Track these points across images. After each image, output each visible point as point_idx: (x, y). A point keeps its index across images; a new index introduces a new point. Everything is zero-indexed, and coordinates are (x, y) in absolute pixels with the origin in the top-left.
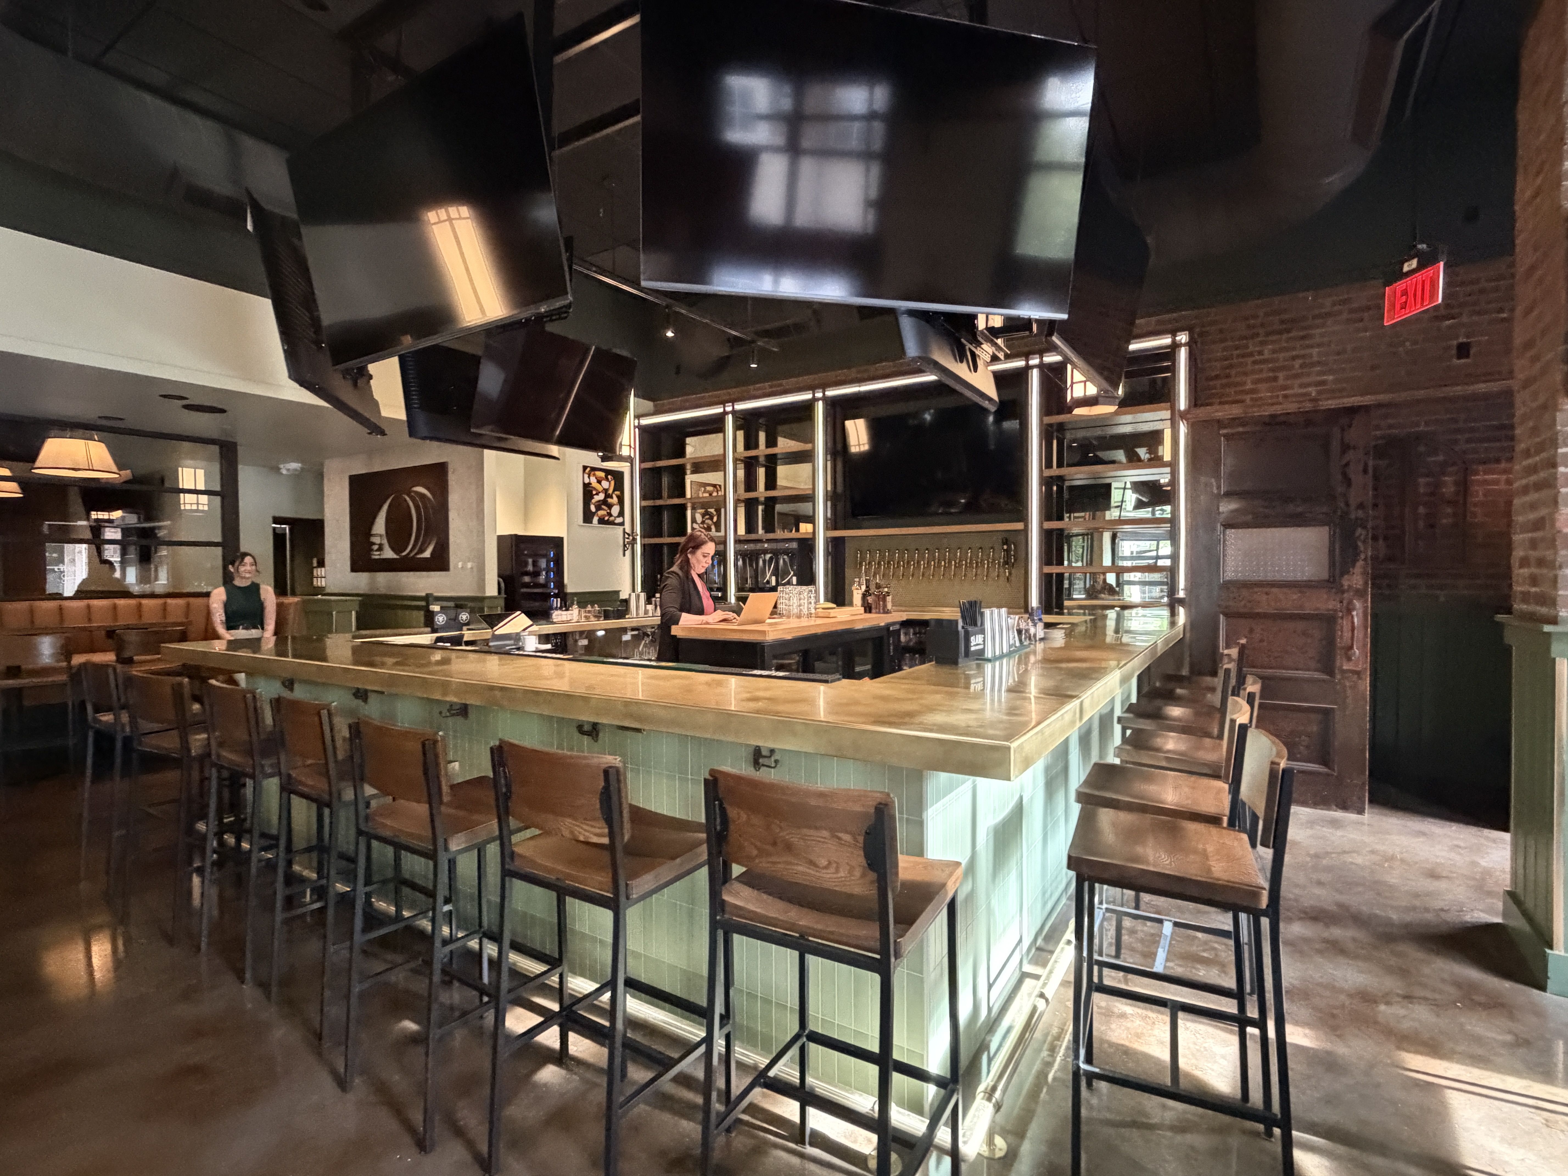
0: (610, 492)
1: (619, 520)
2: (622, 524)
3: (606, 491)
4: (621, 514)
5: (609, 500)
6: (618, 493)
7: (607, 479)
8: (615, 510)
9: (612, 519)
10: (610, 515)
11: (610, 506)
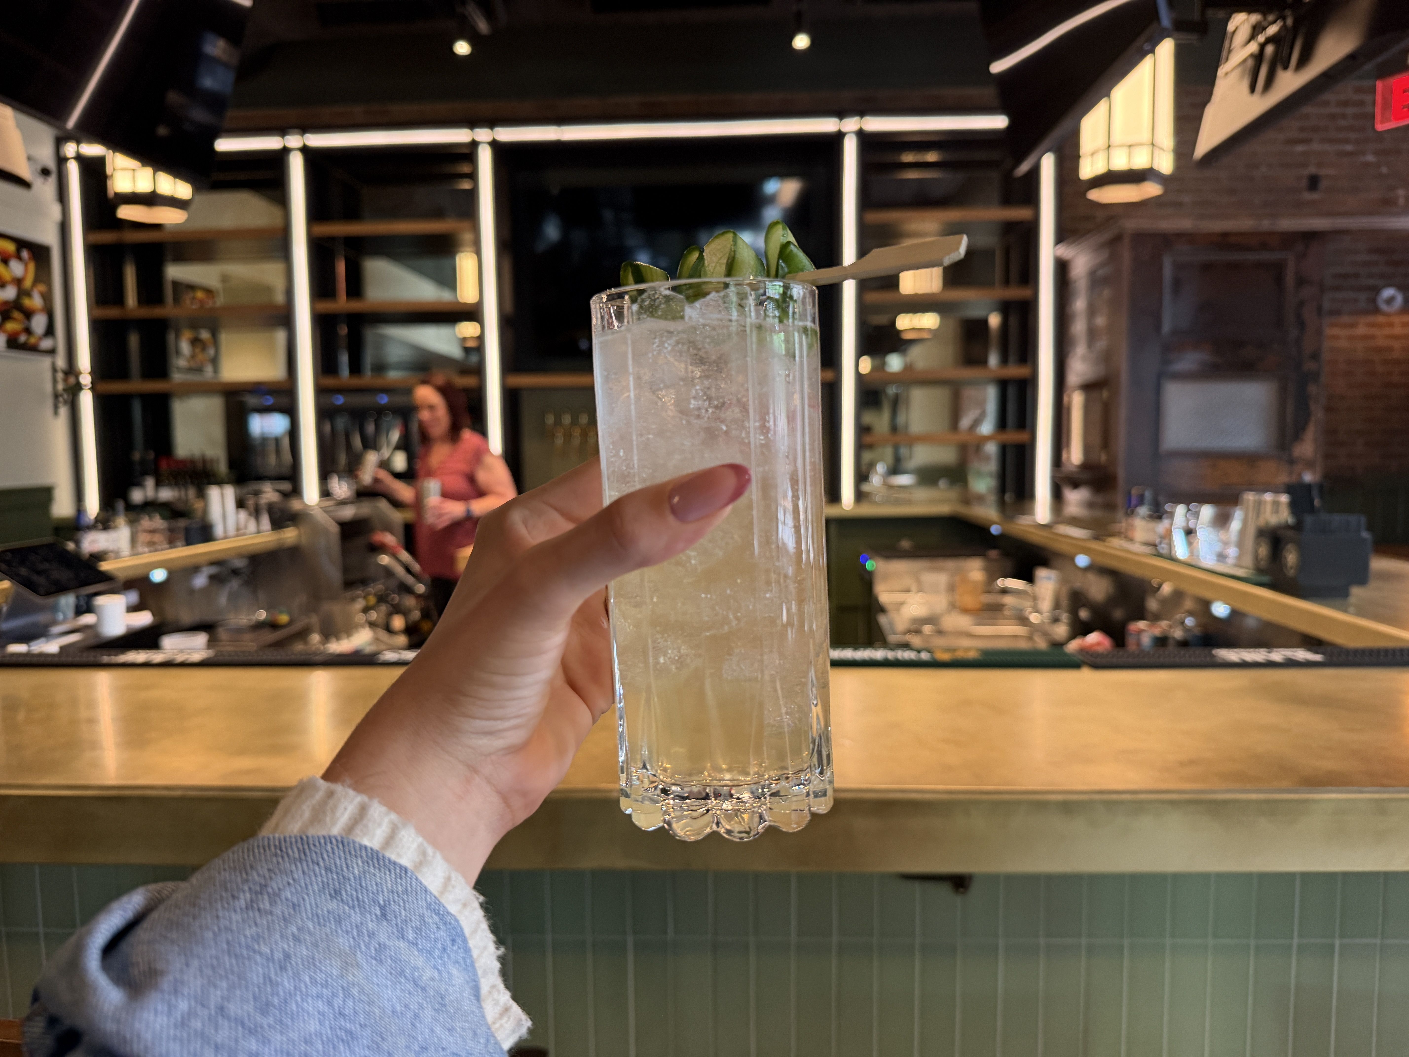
0: (28, 283)
1: (46, 344)
2: (52, 352)
3: (18, 282)
4: (50, 331)
5: (27, 302)
6: (42, 287)
7: (19, 258)
8: (39, 323)
9: (32, 340)
10: (28, 331)
11: (28, 314)
